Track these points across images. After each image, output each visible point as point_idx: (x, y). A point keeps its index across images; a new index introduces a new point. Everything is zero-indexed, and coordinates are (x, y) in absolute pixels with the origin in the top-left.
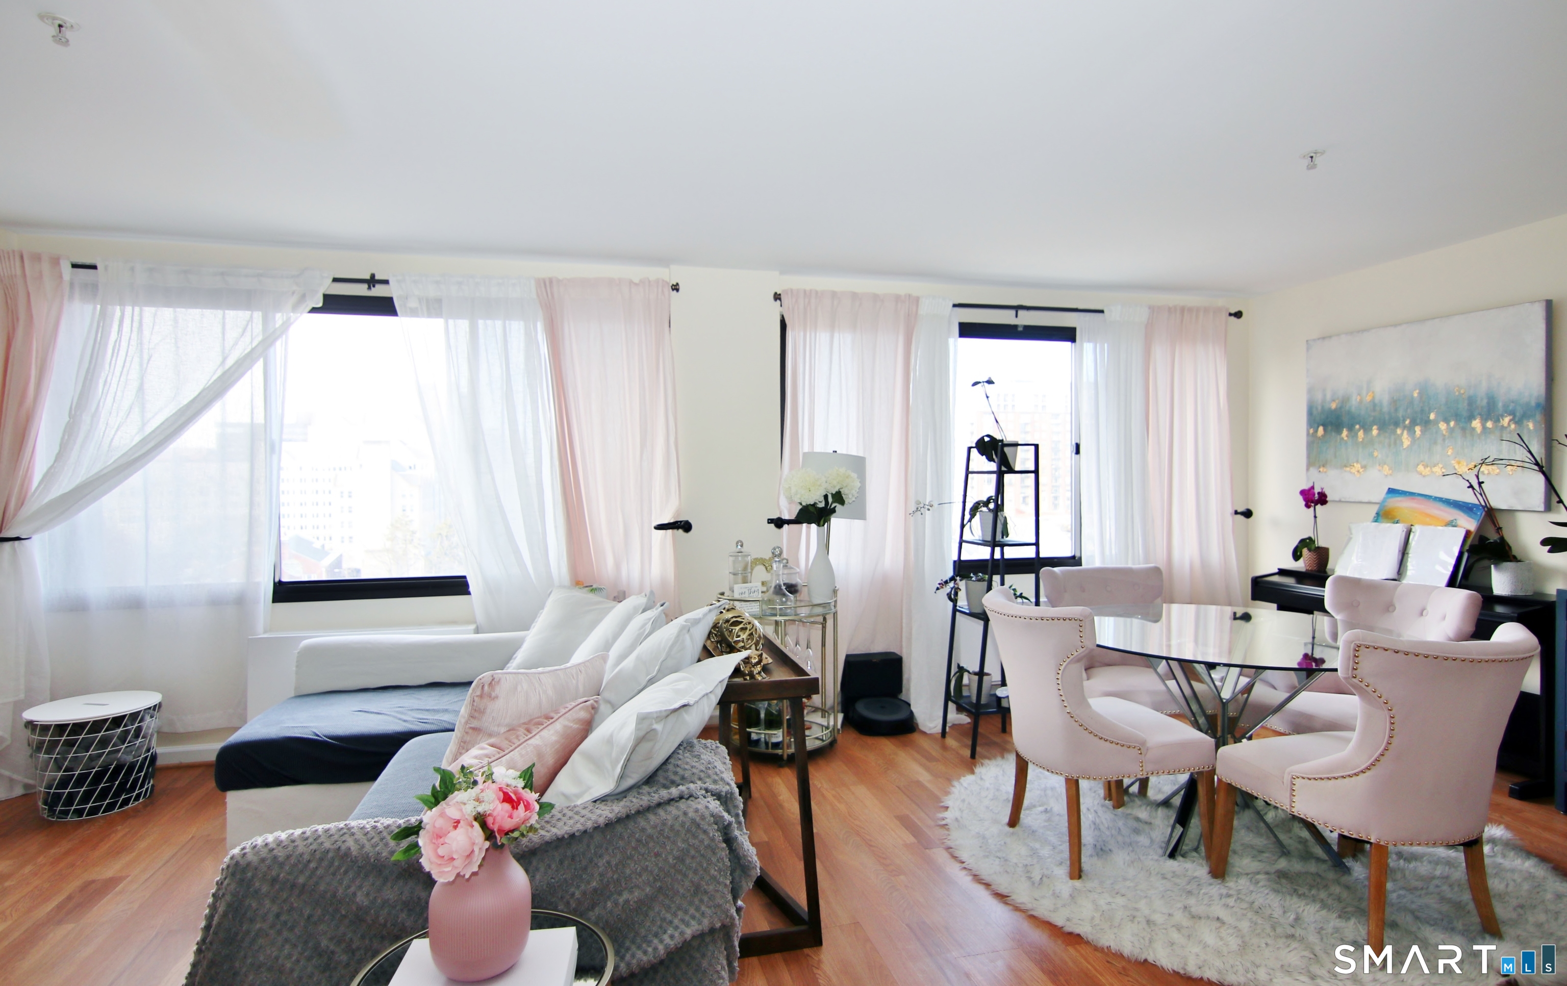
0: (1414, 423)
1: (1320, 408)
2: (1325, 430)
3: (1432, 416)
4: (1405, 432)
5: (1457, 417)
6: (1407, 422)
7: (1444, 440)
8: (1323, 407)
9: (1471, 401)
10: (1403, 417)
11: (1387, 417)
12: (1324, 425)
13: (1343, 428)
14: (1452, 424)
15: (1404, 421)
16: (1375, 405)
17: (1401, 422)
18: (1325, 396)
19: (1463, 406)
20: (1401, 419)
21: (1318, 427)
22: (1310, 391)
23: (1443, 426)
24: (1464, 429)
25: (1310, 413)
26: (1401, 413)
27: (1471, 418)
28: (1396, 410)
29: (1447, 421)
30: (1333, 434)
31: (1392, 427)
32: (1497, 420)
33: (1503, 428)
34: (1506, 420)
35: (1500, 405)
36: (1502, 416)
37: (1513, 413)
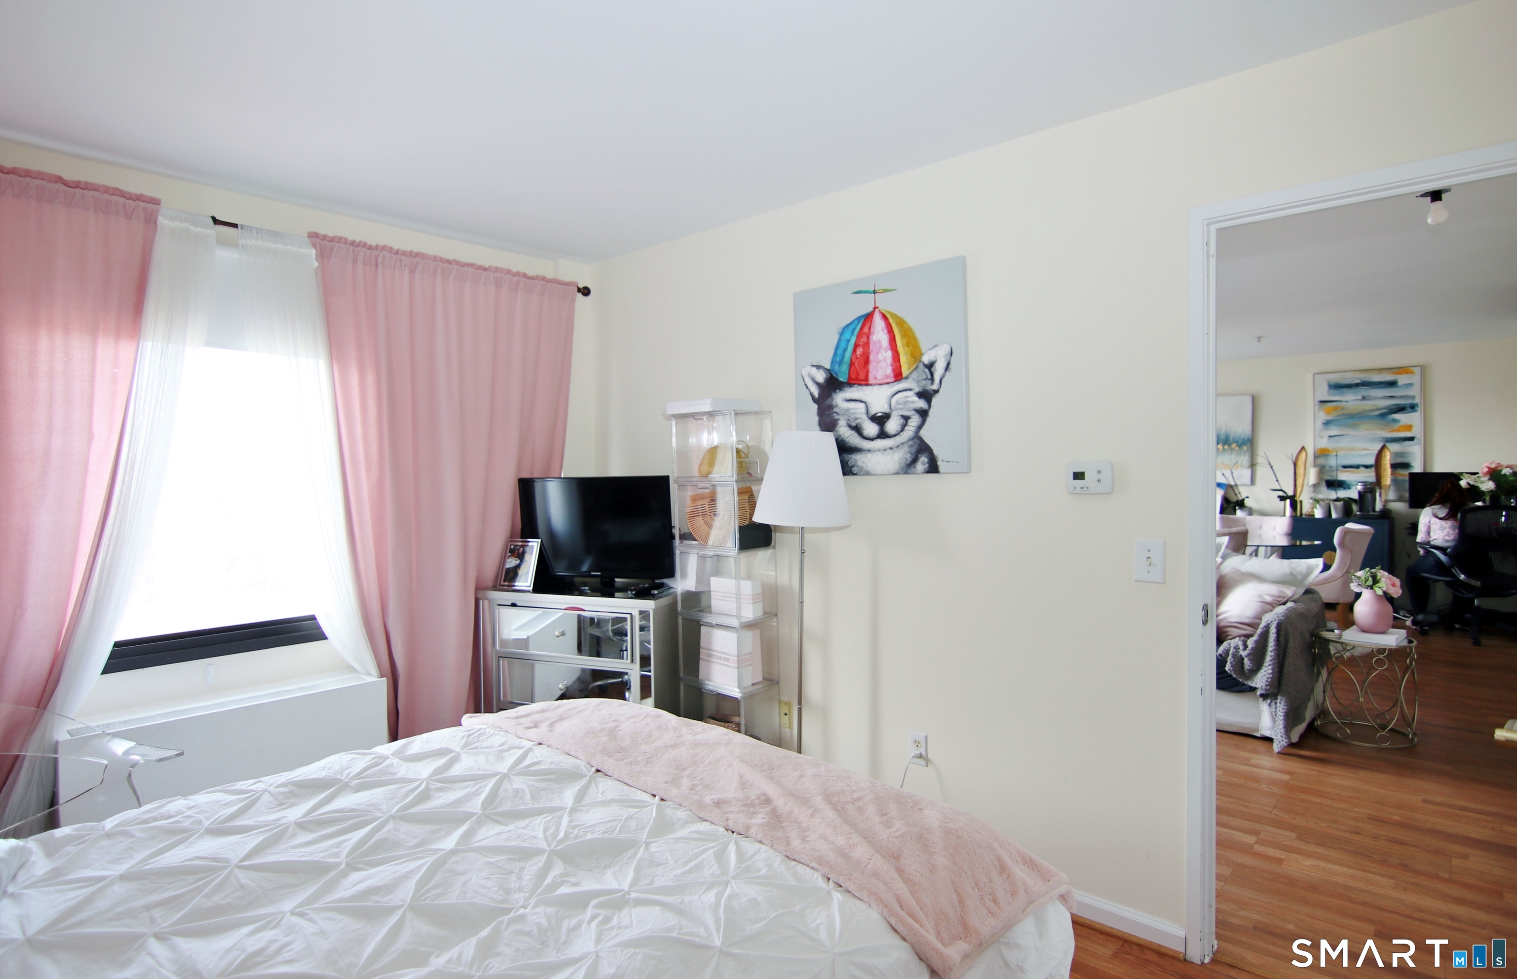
32: (1230, 445)
33: (1232, 449)
34: (1234, 445)
35: (1231, 438)
36: (1232, 443)
37: (1237, 442)
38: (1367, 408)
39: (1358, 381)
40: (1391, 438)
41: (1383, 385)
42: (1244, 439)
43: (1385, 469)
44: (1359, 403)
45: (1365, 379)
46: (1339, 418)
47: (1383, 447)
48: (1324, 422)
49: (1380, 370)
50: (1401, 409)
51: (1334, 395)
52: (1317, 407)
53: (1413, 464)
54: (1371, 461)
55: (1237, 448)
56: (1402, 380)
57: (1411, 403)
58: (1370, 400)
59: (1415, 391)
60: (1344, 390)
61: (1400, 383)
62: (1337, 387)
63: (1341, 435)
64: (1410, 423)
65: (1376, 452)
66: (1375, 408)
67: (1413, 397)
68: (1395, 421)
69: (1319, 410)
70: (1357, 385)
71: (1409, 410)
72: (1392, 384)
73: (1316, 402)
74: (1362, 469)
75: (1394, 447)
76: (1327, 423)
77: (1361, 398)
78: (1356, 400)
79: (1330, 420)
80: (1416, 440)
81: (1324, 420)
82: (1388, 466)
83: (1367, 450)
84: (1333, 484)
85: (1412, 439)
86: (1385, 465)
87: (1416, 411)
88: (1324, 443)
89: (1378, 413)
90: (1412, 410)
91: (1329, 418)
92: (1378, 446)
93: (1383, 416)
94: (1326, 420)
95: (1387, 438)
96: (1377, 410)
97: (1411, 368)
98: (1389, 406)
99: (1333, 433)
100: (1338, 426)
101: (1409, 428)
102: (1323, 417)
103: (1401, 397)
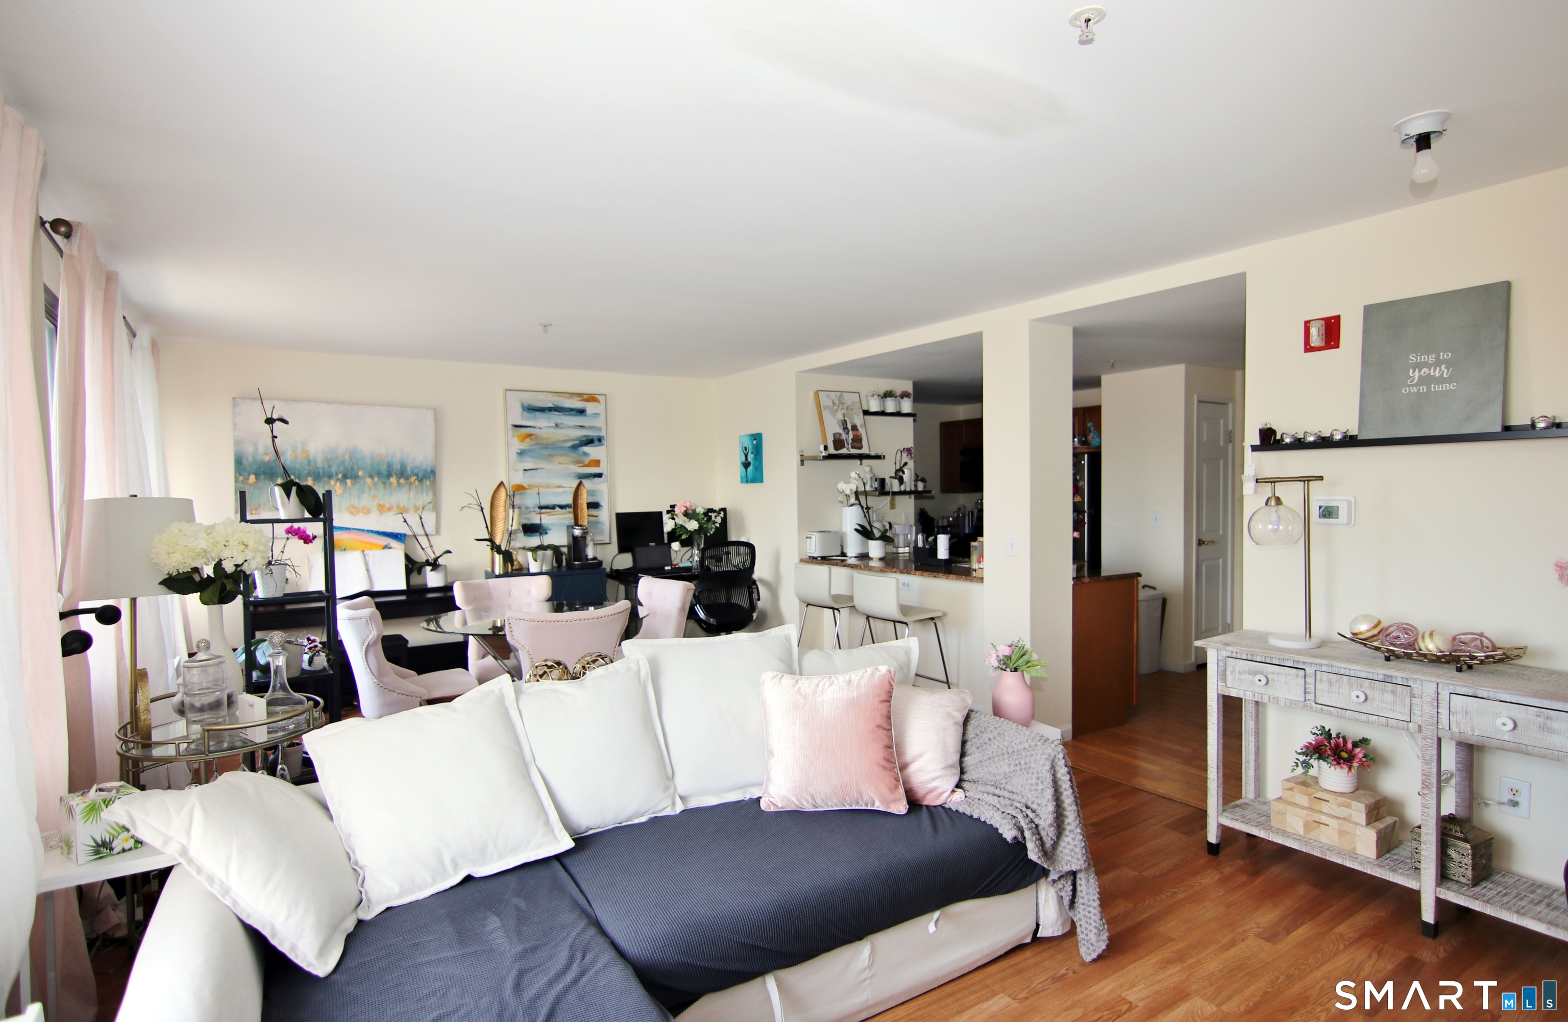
0: (345, 477)
1: (250, 459)
2: (256, 478)
3: (360, 473)
4: (338, 483)
5: (379, 474)
6: (340, 476)
7: (370, 490)
8: (254, 458)
9: (389, 466)
10: (336, 472)
11: (321, 472)
12: (257, 475)
13: (278, 477)
14: (376, 479)
15: (337, 474)
16: (309, 461)
17: (334, 475)
18: (256, 449)
19: (384, 468)
20: (334, 473)
21: (249, 475)
22: (237, 443)
23: (369, 480)
24: (384, 483)
25: (239, 463)
26: (334, 470)
27: (389, 476)
28: (330, 467)
29: (371, 477)
30: (267, 482)
31: (326, 479)
32: (407, 478)
33: (411, 484)
34: (413, 479)
35: (409, 469)
36: (410, 476)
37: (417, 475)
38: (561, 438)
39: (551, 405)
40: (583, 474)
41: (574, 412)
42: (426, 470)
43: (582, 510)
44: (553, 430)
45: (557, 404)
46: (534, 447)
47: (580, 484)
48: (519, 451)
49: (572, 395)
50: (589, 442)
51: (528, 420)
52: (510, 433)
53: (601, 504)
54: (569, 500)
55: (417, 482)
56: (590, 408)
57: (598, 436)
58: (563, 428)
59: (600, 423)
60: (538, 414)
61: (589, 412)
62: (532, 409)
63: (537, 469)
64: (599, 459)
65: (574, 489)
66: (567, 438)
67: (600, 429)
68: (585, 454)
69: (513, 436)
70: (550, 409)
71: (597, 443)
72: (582, 412)
73: (510, 427)
74: (558, 509)
75: (587, 483)
76: (521, 453)
77: (554, 425)
78: (549, 427)
79: (525, 450)
80: (603, 475)
81: (519, 449)
82: (585, 506)
83: (563, 487)
84: (530, 529)
85: (600, 475)
86: (582, 504)
87: (602, 445)
88: (518, 478)
89: (570, 444)
90: (599, 443)
91: (524, 446)
92: (575, 483)
93: (575, 447)
94: (521, 449)
95: (579, 474)
96: (570, 440)
97: (596, 396)
98: (580, 437)
99: (528, 466)
100: (532, 457)
101: (597, 463)
102: (517, 445)
103: (590, 428)
